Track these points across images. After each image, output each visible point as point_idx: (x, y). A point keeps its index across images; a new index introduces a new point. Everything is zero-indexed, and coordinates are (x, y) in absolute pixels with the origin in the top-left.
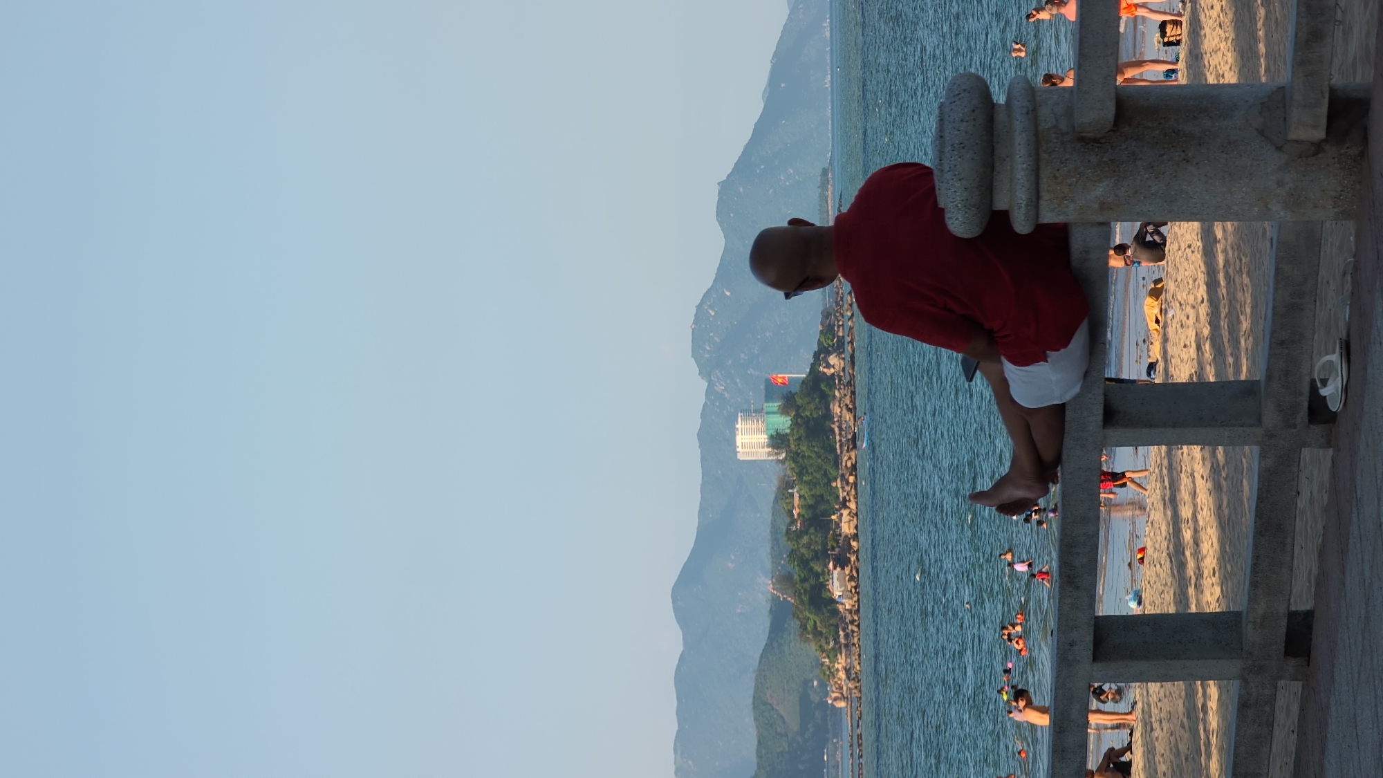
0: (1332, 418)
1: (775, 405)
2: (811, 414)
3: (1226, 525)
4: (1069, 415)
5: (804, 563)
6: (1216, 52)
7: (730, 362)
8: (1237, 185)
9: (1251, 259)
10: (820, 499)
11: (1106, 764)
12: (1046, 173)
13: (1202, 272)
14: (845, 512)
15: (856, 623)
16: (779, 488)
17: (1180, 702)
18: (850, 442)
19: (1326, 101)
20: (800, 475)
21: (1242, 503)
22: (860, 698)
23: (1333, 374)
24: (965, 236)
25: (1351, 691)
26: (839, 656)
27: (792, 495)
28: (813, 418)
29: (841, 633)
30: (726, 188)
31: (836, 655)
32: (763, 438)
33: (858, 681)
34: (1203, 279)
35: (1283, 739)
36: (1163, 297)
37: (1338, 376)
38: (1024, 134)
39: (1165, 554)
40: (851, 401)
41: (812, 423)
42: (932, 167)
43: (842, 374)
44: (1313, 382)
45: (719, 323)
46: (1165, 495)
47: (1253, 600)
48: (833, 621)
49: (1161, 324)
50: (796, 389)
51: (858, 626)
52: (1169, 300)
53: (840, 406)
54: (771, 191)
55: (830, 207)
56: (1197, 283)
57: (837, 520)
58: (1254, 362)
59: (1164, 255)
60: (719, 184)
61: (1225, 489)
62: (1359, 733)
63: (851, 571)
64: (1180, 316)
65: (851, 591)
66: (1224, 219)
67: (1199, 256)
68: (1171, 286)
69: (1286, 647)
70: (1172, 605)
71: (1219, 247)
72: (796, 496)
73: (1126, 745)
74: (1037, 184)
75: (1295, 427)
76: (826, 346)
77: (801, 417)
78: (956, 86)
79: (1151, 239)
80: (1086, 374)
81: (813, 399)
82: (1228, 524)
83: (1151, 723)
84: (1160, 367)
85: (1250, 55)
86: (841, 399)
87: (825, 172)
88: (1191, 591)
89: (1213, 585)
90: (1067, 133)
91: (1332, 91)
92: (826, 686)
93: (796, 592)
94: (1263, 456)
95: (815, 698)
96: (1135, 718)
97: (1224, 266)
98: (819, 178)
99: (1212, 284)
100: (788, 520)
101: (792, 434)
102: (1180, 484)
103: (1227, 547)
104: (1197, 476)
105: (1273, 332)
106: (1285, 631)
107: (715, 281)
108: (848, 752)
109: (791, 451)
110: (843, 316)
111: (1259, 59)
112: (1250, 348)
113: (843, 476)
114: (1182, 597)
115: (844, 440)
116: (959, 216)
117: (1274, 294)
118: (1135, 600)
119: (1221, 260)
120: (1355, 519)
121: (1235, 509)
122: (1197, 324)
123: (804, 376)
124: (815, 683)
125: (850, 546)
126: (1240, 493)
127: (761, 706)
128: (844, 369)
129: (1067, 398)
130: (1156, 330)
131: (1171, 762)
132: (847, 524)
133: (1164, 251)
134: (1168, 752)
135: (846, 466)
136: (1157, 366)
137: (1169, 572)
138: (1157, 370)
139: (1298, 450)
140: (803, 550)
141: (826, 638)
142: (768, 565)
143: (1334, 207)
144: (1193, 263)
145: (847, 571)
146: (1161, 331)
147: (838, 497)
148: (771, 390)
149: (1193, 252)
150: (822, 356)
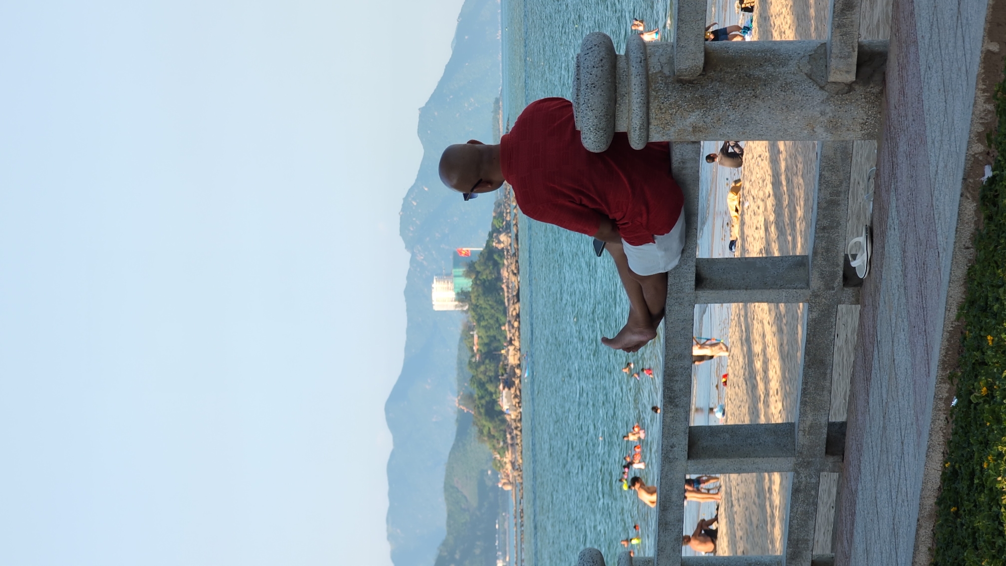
0: (860, 283)
1: (461, 271)
2: (487, 277)
3: (785, 357)
4: (670, 280)
5: (481, 385)
6: (779, 15)
7: (428, 239)
8: (792, 114)
9: (804, 165)
10: (493, 339)
11: (699, 531)
12: (654, 105)
13: (769, 175)
14: (511, 348)
15: (519, 429)
16: (463, 331)
17: (753, 486)
18: (515, 298)
19: (856, 53)
20: (479, 321)
21: (797, 342)
22: (522, 483)
23: (861, 250)
24: (596, 151)
25: (873, 480)
26: (506, 452)
27: (473, 336)
28: (488, 280)
29: (508, 436)
30: (424, 112)
31: (505, 452)
32: (453, 295)
33: (521, 471)
34: (769, 180)
35: (825, 513)
36: (741, 192)
37: (864, 252)
38: (638, 77)
39: (741, 379)
40: (516, 268)
41: (487, 283)
42: (571, 101)
43: (509, 248)
44: (846, 256)
45: (420, 211)
46: (742, 336)
47: (803, 414)
48: (503, 427)
49: (740, 212)
50: (475, 259)
51: (521, 431)
52: (745, 195)
53: (507, 271)
54: (458, 115)
55: (501, 126)
56: (765, 183)
57: (505, 354)
58: (806, 240)
59: (742, 162)
60: (419, 109)
61: (785, 332)
62: (879, 510)
63: (516, 391)
64: (754, 207)
65: (515, 406)
66: (783, 138)
67: (767, 163)
68: (747, 185)
69: (827, 448)
70: (747, 415)
71: (782, 157)
72: (476, 337)
73: (714, 517)
74: (648, 114)
75: (834, 290)
76: (498, 227)
77: (480, 280)
78: (589, 42)
79: (733, 151)
80: (683, 251)
81: (488, 266)
82: (787, 357)
83: (732, 501)
84: (739, 243)
85: (803, 17)
86: (508, 266)
87: (497, 101)
88: (761, 406)
89: (776, 401)
90: (669, 77)
91: (860, 46)
92: (498, 474)
93: (475, 406)
94: (810, 310)
95: (489, 483)
96: (720, 498)
97: (785, 171)
98: (493, 105)
99: (776, 184)
100: (470, 354)
101: (473, 292)
102: (753, 329)
103: (787, 374)
104: (766, 323)
105: (818, 220)
106: (826, 436)
107: (417, 180)
108: (513, 521)
109: (472, 304)
110: (509, 205)
111: (810, 21)
112: (803, 230)
113: (509, 322)
114: (754, 410)
115: (510, 296)
116: (591, 137)
117: (818, 194)
118: (720, 411)
119: (783, 165)
120: (876, 356)
121: (792, 346)
122: (765, 213)
123: (482, 249)
124: (489, 472)
125: (515, 373)
126: (796, 335)
127: (450, 489)
128: (510, 245)
129: (669, 268)
130: (736, 217)
131: (747, 530)
132: (512, 357)
133: (742, 159)
134: (744, 522)
135: (512, 315)
136: (737, 243)
137: (745, 391)
138: (737, 246)
139: (836, 306)
140: (481, 376)
141: (498, 440)
142: (455, 386)
143: (861, 130)
144: (762, 168)
145: (513, 390)
146: (740, 218)
147: (506, 337)
148: (457, 260)
149: (762, 160)
150: (495, 235)
